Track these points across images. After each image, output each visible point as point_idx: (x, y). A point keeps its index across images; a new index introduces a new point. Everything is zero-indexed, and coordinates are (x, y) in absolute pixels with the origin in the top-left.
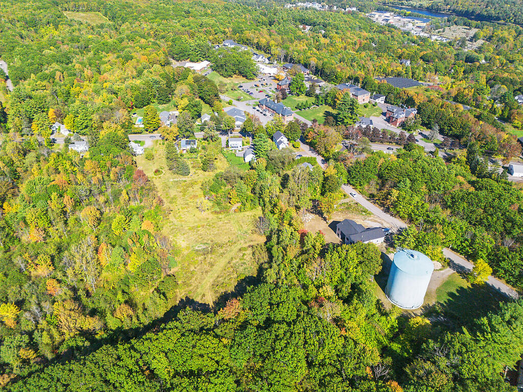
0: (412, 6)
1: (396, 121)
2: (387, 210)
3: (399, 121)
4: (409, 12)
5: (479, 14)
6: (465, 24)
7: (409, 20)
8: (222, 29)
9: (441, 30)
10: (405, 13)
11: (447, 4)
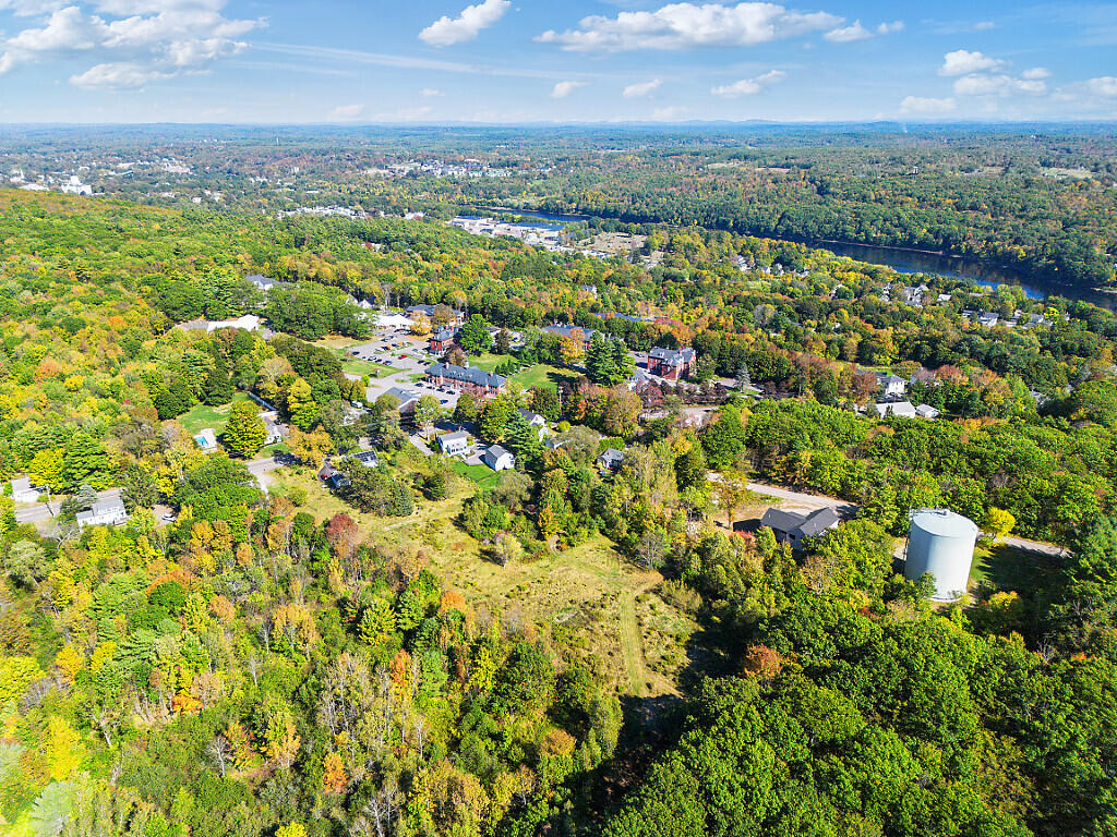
0: (511, 206)
1: (673, 370)
2: (797, 489)
3: (678, 370)
4: (518, 216)
5: (625, 214)
6: (618, 229)
7: (525, 228)
8: (231, 257)
9: (588, 240)
10: (513, 218)
11: (571, 202)
